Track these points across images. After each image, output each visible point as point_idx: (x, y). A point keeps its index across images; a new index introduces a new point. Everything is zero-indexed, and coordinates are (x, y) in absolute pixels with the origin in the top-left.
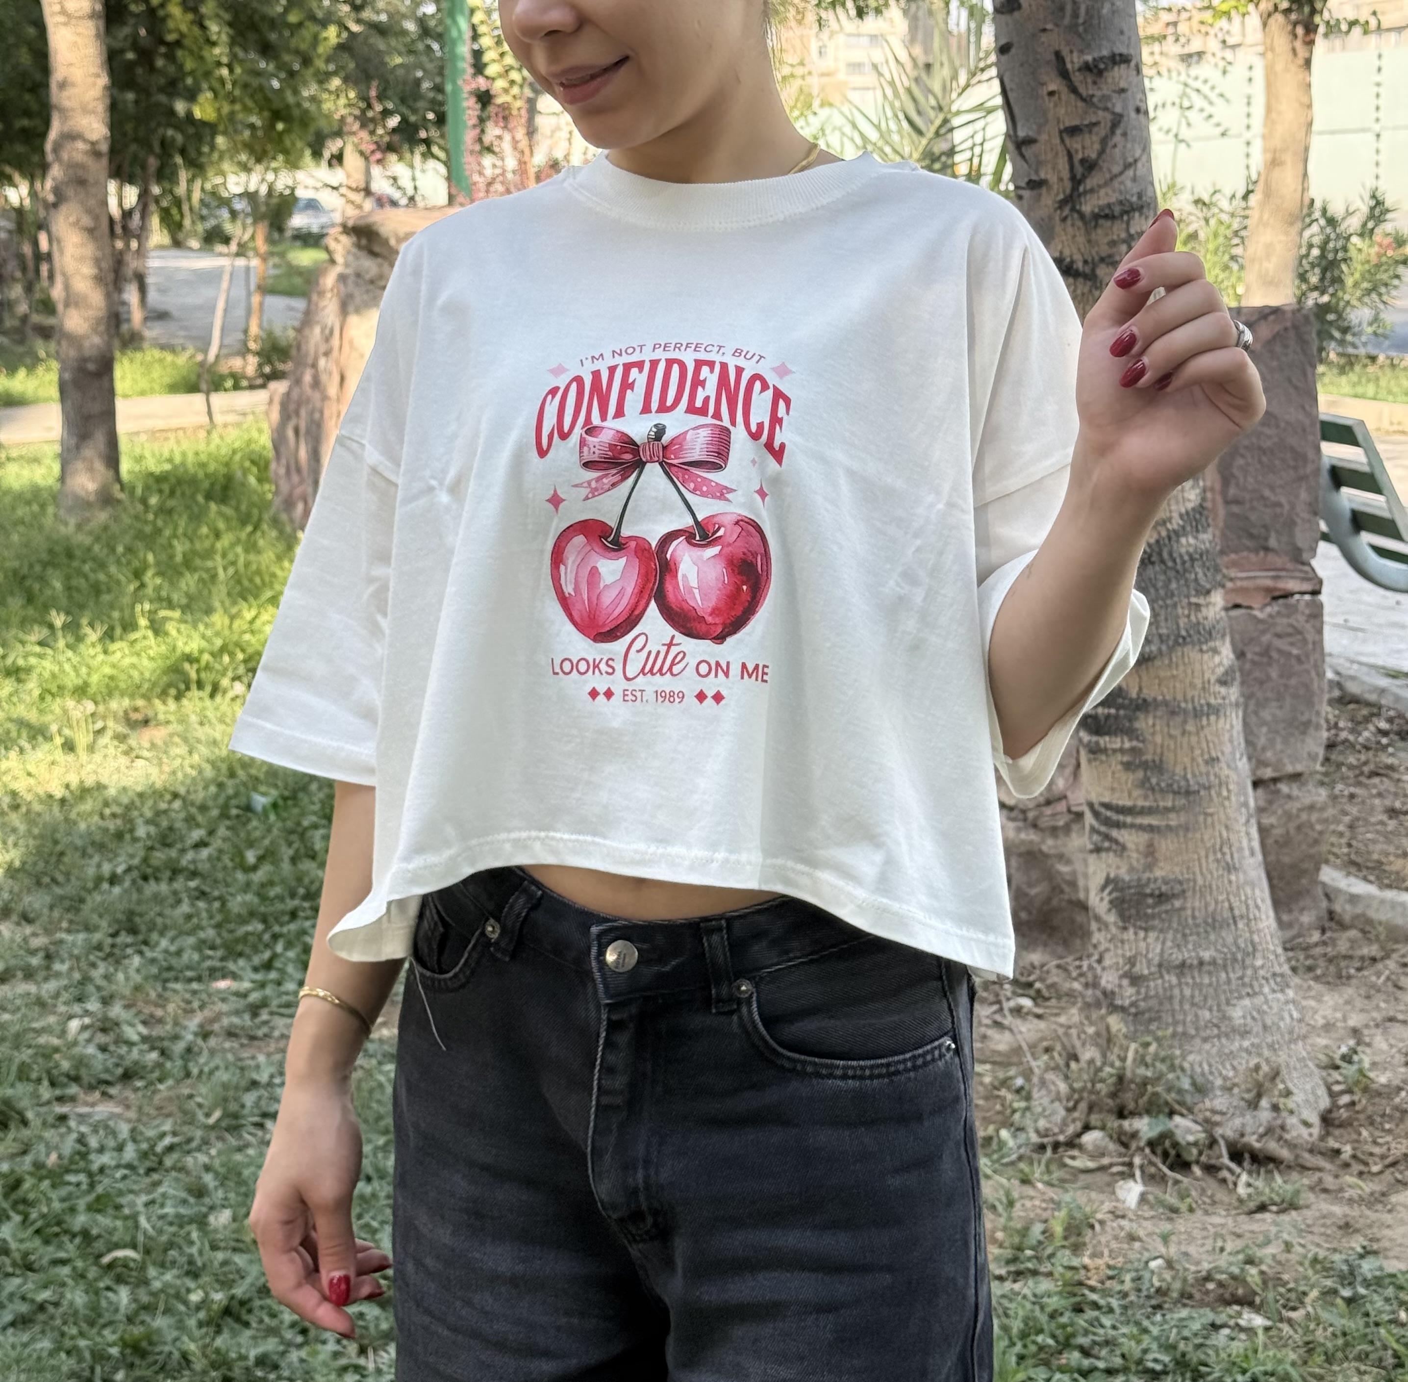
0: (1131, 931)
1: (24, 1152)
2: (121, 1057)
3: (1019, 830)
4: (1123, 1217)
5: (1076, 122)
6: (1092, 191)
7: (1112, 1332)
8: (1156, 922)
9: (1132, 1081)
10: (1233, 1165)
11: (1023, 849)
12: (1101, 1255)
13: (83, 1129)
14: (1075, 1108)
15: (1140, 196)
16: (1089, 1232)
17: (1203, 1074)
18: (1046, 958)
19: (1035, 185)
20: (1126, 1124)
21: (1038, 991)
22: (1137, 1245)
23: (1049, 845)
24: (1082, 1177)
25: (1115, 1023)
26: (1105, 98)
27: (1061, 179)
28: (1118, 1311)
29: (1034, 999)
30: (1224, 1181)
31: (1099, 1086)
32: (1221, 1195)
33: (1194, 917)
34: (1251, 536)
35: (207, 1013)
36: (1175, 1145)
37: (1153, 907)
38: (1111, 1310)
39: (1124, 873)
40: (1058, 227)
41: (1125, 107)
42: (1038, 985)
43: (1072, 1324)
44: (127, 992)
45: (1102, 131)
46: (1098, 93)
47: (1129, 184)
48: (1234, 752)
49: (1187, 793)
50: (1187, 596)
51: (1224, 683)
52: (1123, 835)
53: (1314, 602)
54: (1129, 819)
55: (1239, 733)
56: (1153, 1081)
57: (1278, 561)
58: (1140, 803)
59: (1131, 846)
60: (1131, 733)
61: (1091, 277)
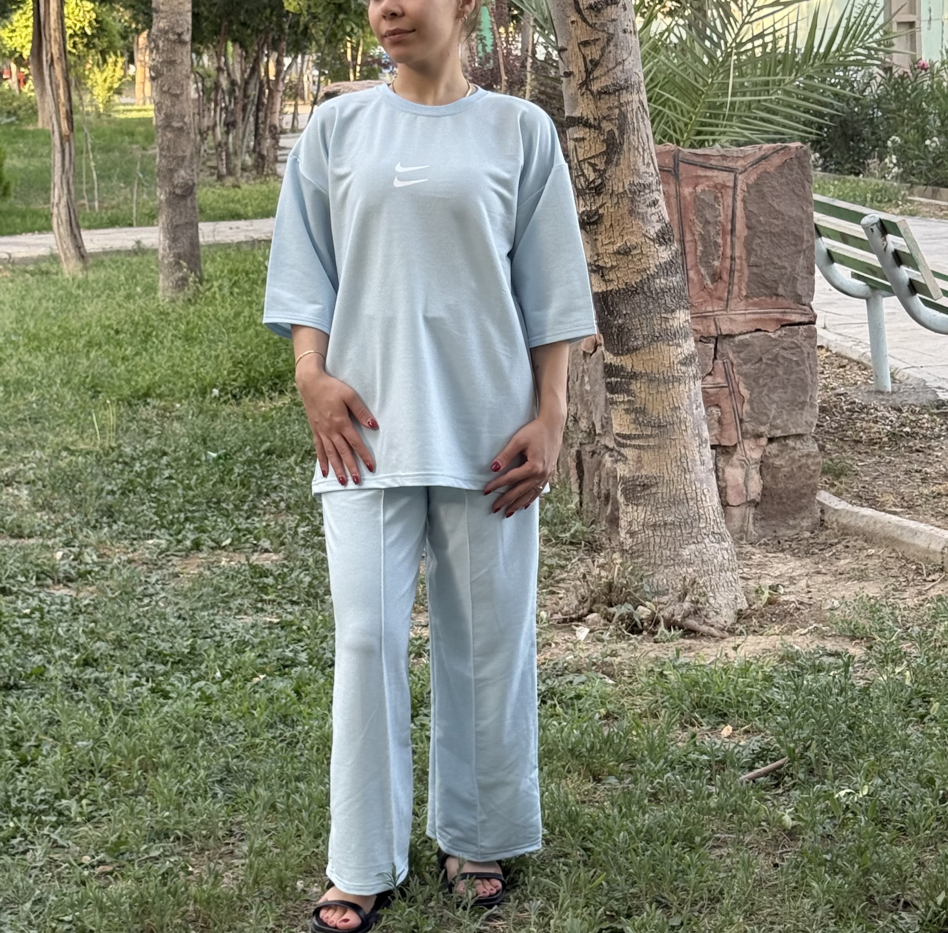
0: (631, 506)
5: (587, 38)
6: (597, 78)
8: (642, 500)
9: (616, 586)
14: (585, 601)
15: (626, 81)
19: (568, 74)
20: (610, 609)
26: (603, 25)
27: (580, 71)
31: (598, 589)
33: (663, 498)
34: (767, 287)
36: (634, 620)
37: (641, 492)
39: (627, 473)
40: (580, 99)
41: (616, 30)
45: (601, 44)
47: (619, 74)
48: (691, 404)
49: (659, 426)
50: (660, 313)
51: (684, 364)
52: (626, 451)
53: (810, 329)
54: (628, 442)
55: (696, 394)
56: (626, 586)
57: (785, 303)
58: (634, 432)
59: (629, 457)
60: (628, 392)
61: (598, 128)
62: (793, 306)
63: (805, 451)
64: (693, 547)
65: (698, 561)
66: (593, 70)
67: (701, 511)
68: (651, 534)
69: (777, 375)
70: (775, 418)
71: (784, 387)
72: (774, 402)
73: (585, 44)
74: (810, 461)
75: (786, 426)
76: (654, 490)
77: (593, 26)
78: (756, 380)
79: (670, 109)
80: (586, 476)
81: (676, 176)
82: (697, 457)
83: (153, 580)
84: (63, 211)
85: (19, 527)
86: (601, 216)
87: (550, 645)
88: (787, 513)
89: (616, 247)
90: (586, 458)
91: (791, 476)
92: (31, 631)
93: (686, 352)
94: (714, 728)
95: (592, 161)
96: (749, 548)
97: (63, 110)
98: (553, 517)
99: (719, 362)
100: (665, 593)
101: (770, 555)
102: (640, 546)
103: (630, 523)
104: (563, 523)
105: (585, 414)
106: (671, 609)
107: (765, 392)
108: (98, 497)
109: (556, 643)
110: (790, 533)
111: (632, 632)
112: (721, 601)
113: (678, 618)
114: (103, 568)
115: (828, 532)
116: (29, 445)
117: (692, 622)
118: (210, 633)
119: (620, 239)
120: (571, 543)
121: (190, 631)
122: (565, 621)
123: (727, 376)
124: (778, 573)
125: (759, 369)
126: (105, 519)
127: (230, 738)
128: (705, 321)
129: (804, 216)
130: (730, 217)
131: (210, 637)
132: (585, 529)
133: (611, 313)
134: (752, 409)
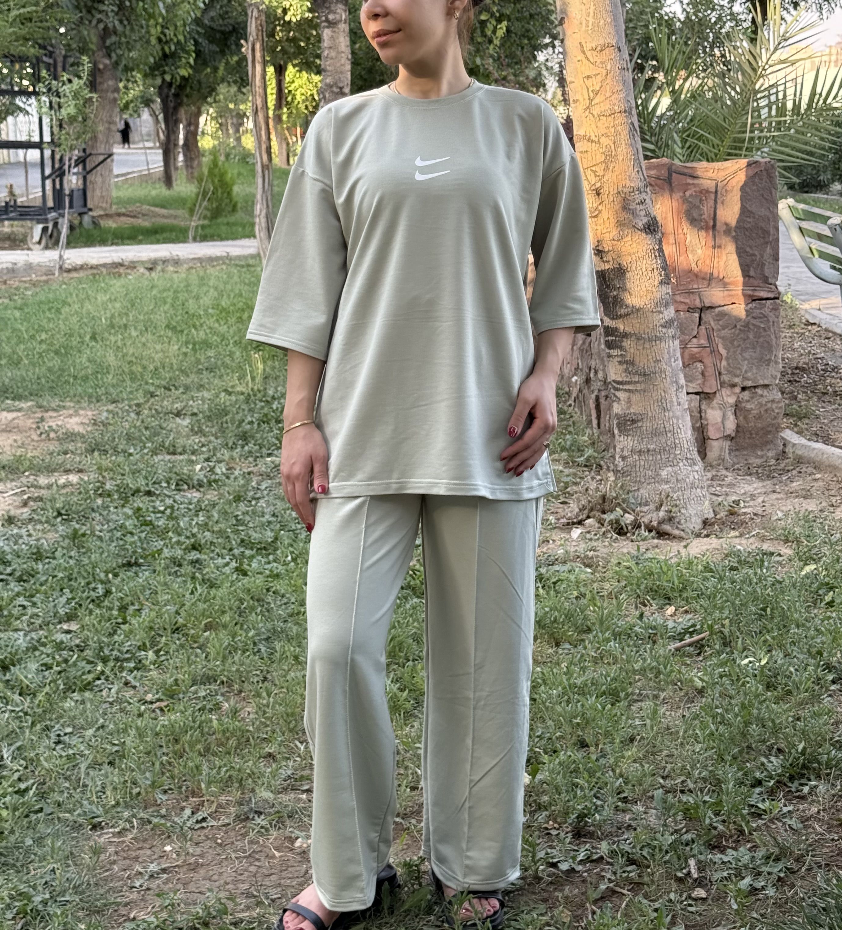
0: (623, 436)
5: (589, 74)
6: (597, 104)
8: (631, 432)
9: (608, 498)
14: (585, 509)
20: (604, 515)
27: (584, 99)
31: (594, 499)
33: (647, 430)
36: (619, 524)
37: (630, 425)
39: (621, 411)
41: (612, 67)
45: (601, 77)
48: (670, 358)
49: (645, 375)
51: (665, 327)
52: (619, 394)
53: (775, 303)
54: (621, 387)
55: (674, 350)
56: (616, 498)
57: (756, 283)
58: (625, 379)
59: (622, 399)
60: (621, 348)
61: (599, 143)
62: (761, 285)
63: (771, 398)
64: (670, 469)
65: (674, 480)
66: (594, 98)
67: (677, 441)
68: (637, 458)
69: (748, 338)
70: (746, 372)
71: (754, 348)
72: (745, 359)
73: (588, 77)
74: (774, 406)
75: (755, 378)
76: (640, 424)
77: (594, 64)
78: (732, 342)
79: (704, 142)
80: (602, 415)
81: (670, 184)
82: (675, 399)
83: (263, 487)
84: (263, 220)
85: (174, 446)
86: (600, 212)
87: (548, 541)
88: (756, 446)
90: (602, 400)
91: (759, 417)
92: (160, 523)
93: (667, 318)
94: (661, 608)
95: (593, 169)
96: (724, 472)
97: (264, 147)
98: (572, 445)
99: (703, 327)
100: (646, 504)
101: (740, 478)
102: (629, 468)
103: (622, 449)
104: (579, 450)
105: (601, 367)
106: (650, 516)
107: (739, 352)
108: (239, 426)
109: (554, 541)
110: (759, 461)
111: (619, 534)
112: (692, 511)
113: (655, 524)
114: (228, 478)
115: (788, 461)
116: (201, 387)
117: (667, 527)
118: (294, 528)
120: (586, 466)
121: (279, 525)
122: (568, 524)
123: (709, 338)
124: (743, 491)
125: (734, 333)
126: (240, 442)
127: (283, 607)
128: (691, 296)
129: (771, 216)
130: (712, 216)
131: (293, 531)
132: (596, 455)
133: (608, 287)
134: (728, 364)
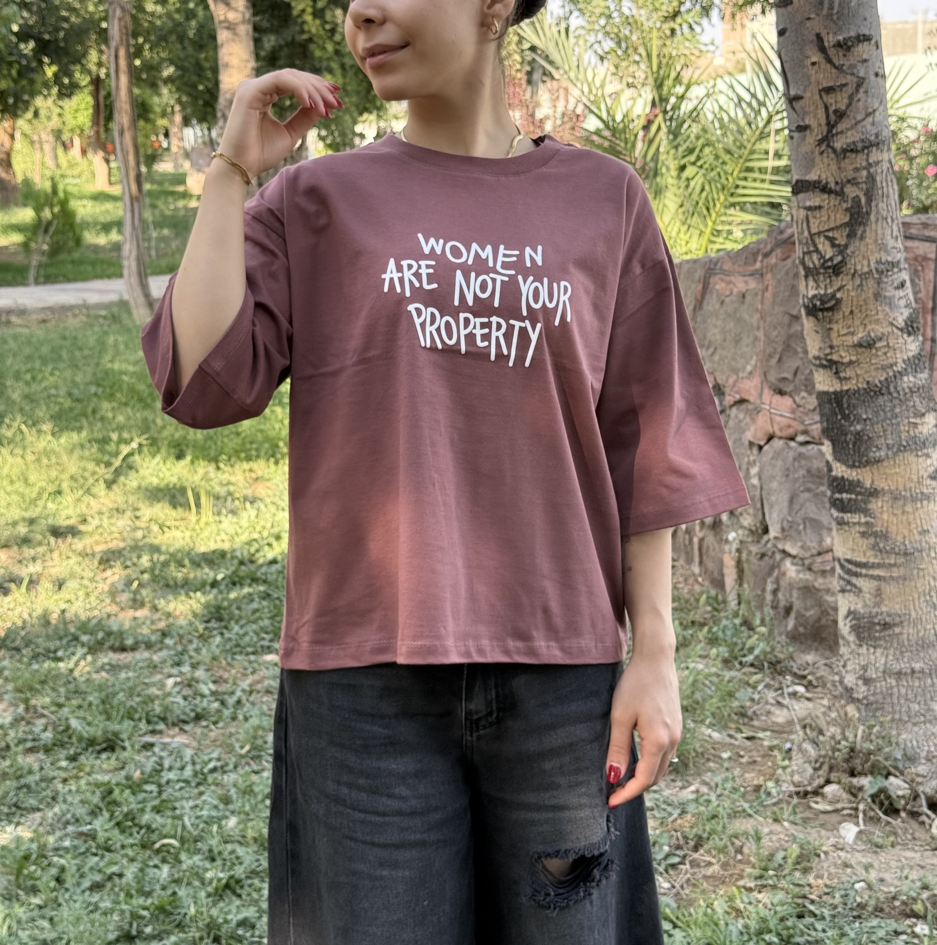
0: (865, 647)
1: (123, 768)
2: (196, 705)
3: (798, 572)
4: (842, 849)
5: (830, 84)
6: (842, 132)
7: (821, 935)
8: (882, 642)
9: (860, 752)
10: (929, 813)
11: (801, 585)
12: (822, 877)
13: (164, 754)
14: (820, 768)
15: (877, 136)
16: (817, 859)
17: (913, 748)
18: (817, 658)
19: (802, 129)
20: (855, 781)
21: (810, 682)
22: (849, 870)
23: (819, 582)
24: (822, 816)
25: (851, 710)
26: (852, 66)
27: (820, 125)
28: (828, 919)
29: (806, 687)
30: (923, 823)
31: (837, 754)
32: (920, 834)
33: (909, 640)
35: (256, 677)
36: (888, 797)
37: (880, 632)
38: (823, 918)
39: (859, 607)
40: (818, 159)
41: (867, 73)
42: (810, 677)
43: (794, 927)
44: (208, 660)
45: (850, 89)
46: (847, 63)
47: (869, 127)
49: (906, 554)
50: (908, 418)
51: (934, 479)
52: (860, 582)
54: (864, 571)
56: (874, 752)
58: (872, 560)
59: (865, 589)
60: (866, 512)
61: (840, 194)
66: (836, 123)
73: (829, 90)
76: (897, 630)
77: (840, 68)
84: (134, 263)
86: (839, 302)
89: (856, 339)
93: (935, 463)
95: (830, 234)
97: (132, 175)
100: (915, 757)
102: (879, 697)
106: (933, 783)
109: (825, 852)
119: (861, 329)
133: (846, 417)
